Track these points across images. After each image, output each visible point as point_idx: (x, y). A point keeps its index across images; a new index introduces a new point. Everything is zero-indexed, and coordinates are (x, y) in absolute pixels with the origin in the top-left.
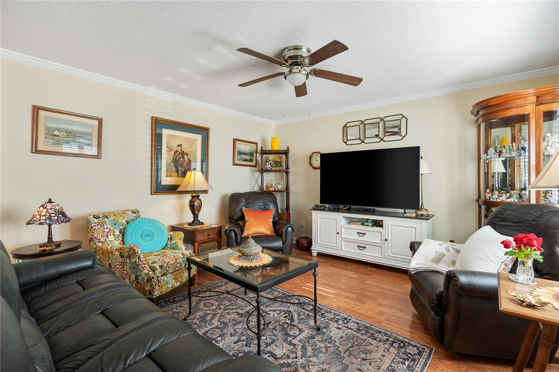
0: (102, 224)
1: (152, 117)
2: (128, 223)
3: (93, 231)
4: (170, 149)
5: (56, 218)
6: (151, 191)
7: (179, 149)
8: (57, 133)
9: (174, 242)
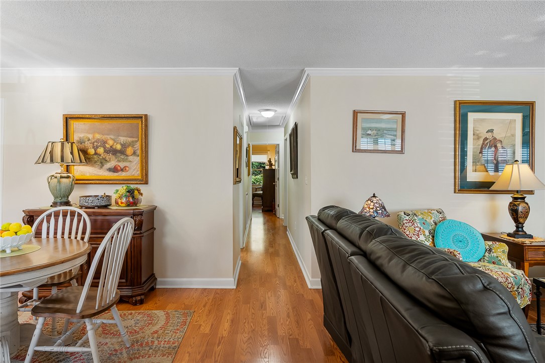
0: (413, 222)
1: (455, 102)
2: (436, 224)
3: (405, 228)
4: (477, 136)
5: (380, 211)
6: (455, 189)
7: (489, 136)
8: (369, 132)
9: (495, 255)
